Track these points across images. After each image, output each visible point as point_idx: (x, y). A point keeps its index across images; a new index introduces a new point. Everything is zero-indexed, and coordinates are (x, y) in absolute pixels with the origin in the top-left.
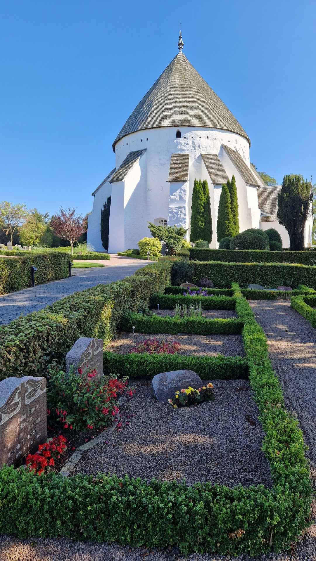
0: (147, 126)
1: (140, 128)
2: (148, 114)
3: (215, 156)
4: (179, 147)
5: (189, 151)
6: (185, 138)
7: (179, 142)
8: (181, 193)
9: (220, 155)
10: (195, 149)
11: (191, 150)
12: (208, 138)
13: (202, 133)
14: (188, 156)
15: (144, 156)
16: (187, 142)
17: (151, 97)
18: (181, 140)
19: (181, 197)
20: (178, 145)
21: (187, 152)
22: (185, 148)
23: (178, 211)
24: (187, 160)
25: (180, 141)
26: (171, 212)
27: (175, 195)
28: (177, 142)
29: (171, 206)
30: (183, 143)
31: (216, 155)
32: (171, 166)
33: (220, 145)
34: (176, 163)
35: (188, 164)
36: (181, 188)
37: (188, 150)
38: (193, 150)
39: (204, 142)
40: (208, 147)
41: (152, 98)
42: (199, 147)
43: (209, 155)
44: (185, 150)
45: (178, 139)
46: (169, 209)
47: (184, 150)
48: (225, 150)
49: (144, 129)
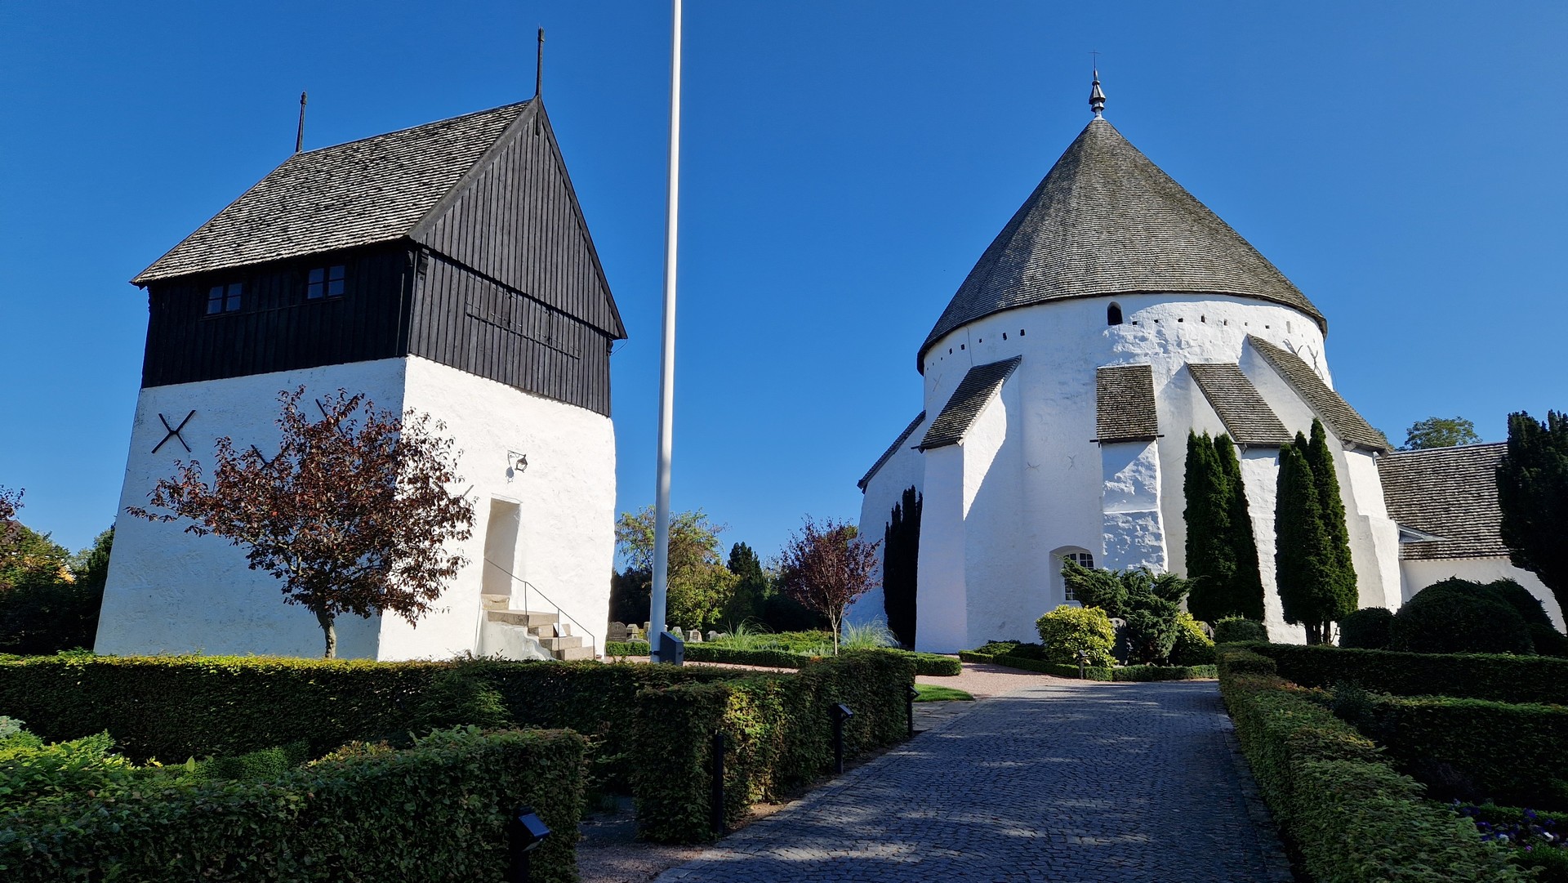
0: (1019, 299)
1: (1002, 304)
2: (1021, 268)
3: (1229, 368)
4: (1119, 348)
5: (1148, 357)
6: (1135, 323)
7: (1118, 335)
8: (1140, 472)
9: (1244, 366)
10: (1166, 351)
11: (1156, 354)
12: (1203, 319)
13: (1184, 308)
14: (1146, 370)
15: (1015, 375)
16: (1141, 334)
17: (1026, 227)
18: (1124, 329)
19: (1138, 485)
20: (1115, 342)
21: (1143, 361)
22: (1137, 351)
23: (1134, 527)
24: (1147, 382)
25: (1121, 333)
26: (1113, 529)
27: (1119, 480)
28: (1112, 334)
29: (1108, 512)
30: (1130, 338)
31: (1233, 365)
32: (1100, 400)
33: (1241, 339)
34: (1114, 389)
35: (1151, 391)
36: (1139, 460)
37: (1146, 355)
38: (1161, 355)
39: (1191, 330)
40: (1208, 345)
41: (1030, 230)
42: (1179, 345)
43: (1211, 366)
44: (1138, 355)
45: (1114, 327)
46: (1105, 521)
47: (1133, 355)
48: (1259, 351)
49: (1013, 308)
